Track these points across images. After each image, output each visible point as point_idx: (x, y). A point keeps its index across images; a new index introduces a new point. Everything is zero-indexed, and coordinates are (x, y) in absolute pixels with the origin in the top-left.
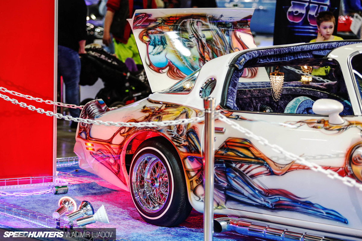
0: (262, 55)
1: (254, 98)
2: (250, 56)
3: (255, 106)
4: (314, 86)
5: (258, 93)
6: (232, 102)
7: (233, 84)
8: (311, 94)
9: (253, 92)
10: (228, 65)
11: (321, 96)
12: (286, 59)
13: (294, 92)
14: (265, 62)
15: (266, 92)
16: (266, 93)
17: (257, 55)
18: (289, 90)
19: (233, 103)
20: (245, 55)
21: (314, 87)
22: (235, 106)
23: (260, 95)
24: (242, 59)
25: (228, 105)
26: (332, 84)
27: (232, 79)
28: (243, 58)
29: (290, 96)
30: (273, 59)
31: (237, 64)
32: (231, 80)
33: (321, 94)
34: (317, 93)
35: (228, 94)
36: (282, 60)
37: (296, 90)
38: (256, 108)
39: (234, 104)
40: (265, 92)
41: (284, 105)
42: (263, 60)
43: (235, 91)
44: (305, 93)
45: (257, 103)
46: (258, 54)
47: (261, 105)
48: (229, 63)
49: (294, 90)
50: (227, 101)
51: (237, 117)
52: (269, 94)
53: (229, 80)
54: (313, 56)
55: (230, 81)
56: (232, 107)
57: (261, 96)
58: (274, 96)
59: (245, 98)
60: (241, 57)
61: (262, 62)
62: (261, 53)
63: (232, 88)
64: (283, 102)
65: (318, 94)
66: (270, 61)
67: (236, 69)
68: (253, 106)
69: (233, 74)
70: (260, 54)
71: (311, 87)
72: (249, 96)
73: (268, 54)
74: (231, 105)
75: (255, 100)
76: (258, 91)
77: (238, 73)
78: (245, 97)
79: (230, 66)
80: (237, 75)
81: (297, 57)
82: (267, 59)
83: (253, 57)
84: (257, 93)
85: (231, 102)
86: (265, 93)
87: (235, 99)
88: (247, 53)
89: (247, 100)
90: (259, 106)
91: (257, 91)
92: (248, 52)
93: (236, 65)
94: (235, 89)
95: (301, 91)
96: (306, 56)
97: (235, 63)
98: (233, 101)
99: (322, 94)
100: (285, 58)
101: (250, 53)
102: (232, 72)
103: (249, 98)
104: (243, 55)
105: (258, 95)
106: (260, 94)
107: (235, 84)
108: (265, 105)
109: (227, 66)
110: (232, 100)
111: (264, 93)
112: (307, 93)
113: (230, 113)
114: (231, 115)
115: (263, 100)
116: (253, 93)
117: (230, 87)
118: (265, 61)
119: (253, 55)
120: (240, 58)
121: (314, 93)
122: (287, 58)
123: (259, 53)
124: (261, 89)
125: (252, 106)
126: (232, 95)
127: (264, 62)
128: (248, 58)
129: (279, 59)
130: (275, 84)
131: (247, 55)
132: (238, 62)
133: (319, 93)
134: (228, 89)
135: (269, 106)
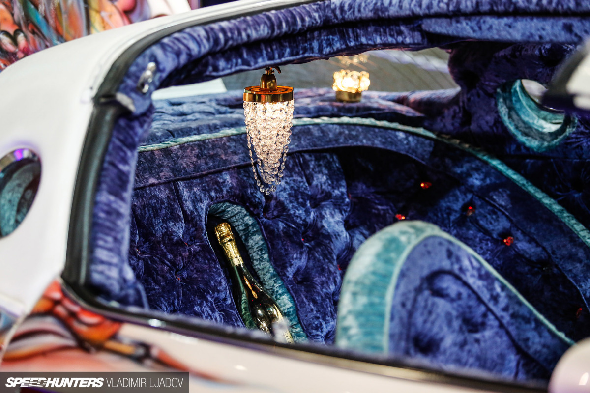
0: (226, 41)
1: (183, 180)
2: (178, 54)
3: (192, 212)
4: (377, 109)
5: (198, 157)
6: (115, 260)
7: (112, 180)
8: (376, 142)
9: (178, 157)
10: (89, 95)
11: (409, 148)
12: (312, 49)
13: (319, 138)
14: (238, 68)
15: (225, 150)
16: (226, 154)
17: (206, 47)
18: (300, 132)
19: (116, 265)
20: (157, 50)
21: (380, 114)
22: (125, 280)
23: (204, 167)
24: (144, 69)
25: (97, 277)
26: (439, 98)
27: (108, 158)
28: (151, 61)
29: (307, 157)
30: (264, 52)
31: (127, 94)
32: (102, 161)
33: (406, 138)
34: (396, 136)
35: (95, 225)
36: (298, 54)
37: (323, 131)
38: (193, 219)
39: (121, 271)
40: (220, 151)
41: (289, 194)
42: (228, 60)
43: (125, 209)
44: (356, 138)
45: (196, 201)
46: (208, 39)
47: (209, 206)
48: (92, 88)
49: (316, 132)
50: (92, 260)
51: (141, 351)
52: (236, 158)
53: (95, 164)
54: (423, 37)
55: (101, 169)
56: (115, 288)
57: (210, 168)
58: (259, 178)
59: (153, 185)
60: (140, 60)
61: (223, 70)
62: (221, 36)
63: (112, 198)
64: (286, 183)
65: (400, 140)
66: (256, 63)
67: (124, 113)
68: (184, 212)
69: (110, 136)
70: (217, 41)
71: (366, 112)
72: (166, 173)
73: (248, 36)
74: (108, 278)
75: (190, 188)
76: (197, 151)
77: (132, 128)
78: (152, 181)
79: (96, 100)
80: (130, 140)
81: (357, 38)
82: (241, 56)
83: (189, 55)
84: (194, 159)
85: (109, 264)
86: (223, 157)
87: (125, 247)
88: (166, 40)
89: (160, 191)
90: (204, 208)
91: (193, 150)
92: (169, 35)
93: (122, 98)
94: (123, 199)
95: (340, 133)
96: (392, 36)
97: (118, 90)
98: (119, 253)
99: (411, 138)
100: (311, 44)
101: (178, 39)
102: (105, 129)
103: (167, 184)
104: (148, 52)
105: (197, 168)
106: (206, 163)
107: (120, 179)
108: (224, 202)
109: (82, 102)
110: (111, 254)
111: (216, 155)
112: (361, 141)
113: (109, 329)
114: (114, 337)
115: (217, 183)
116: (180, 161)
117: (105, 197)
118: (236, 65)
119: (188, 48)
120: (137, 65)
121: (386, 139)
122: (315, 44)
123: (211, 36)
124: (204, 141)
125: (181, 214)
126: (112, 230)
127: (231, 68)
128: (170, 59)
129: (288, 50)
130: (263, 133)
131: (164, 47)
132: (130, 82)
133: (401, 135)
134: (95, 203)
135: (238, 204)
